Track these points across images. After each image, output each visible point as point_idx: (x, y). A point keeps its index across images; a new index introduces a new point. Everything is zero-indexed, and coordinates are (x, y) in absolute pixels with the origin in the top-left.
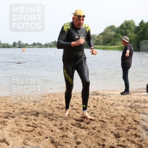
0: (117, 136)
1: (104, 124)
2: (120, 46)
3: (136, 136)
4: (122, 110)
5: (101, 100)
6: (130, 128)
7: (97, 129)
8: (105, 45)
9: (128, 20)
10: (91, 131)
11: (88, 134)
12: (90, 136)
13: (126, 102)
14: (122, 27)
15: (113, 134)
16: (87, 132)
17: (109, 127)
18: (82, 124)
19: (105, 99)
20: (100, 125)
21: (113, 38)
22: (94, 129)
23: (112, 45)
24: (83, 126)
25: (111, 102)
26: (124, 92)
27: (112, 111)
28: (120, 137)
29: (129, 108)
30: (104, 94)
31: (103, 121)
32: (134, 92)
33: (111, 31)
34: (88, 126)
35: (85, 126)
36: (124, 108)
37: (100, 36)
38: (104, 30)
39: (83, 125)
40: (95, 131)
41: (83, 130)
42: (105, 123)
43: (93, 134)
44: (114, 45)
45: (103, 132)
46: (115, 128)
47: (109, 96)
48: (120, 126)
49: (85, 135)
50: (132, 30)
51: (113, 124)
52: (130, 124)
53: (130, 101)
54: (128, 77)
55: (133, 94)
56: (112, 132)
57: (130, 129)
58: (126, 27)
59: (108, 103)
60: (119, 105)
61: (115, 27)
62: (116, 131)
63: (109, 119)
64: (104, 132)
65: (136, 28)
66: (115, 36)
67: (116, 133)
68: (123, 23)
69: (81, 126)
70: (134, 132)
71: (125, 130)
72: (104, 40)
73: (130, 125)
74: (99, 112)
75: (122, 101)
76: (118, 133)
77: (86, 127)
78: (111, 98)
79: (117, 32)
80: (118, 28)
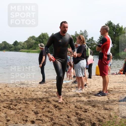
0: (36, 113)
1: (27, 105)
3: (49, 112)
4: (40, 95)
5: (25, 88)
6: (45, 107)
7: (22, 109)
8: (29, 49)
9: (44, 33)
10: (18, 111)
11: (16, 113)
12: (17, 114)
13: (43, 89)
14: (40, 37)
15: (34, 112)
16: (15, 112)
17: (31, 107)
18: (11, 106)
19: (28, 87)
20: (24, 106)
21: (34, 45)
22: (20, 110)
23: (33, 49)
24: (12, 108)
25: (33, 89)
26: (41, 82)
27: (33, 96)
28: (38, 114)
29: (45, 93)
31: (26, 103)
32: (48, 82)
33: (33, 40)
34: (16, 107)
35: (13, 108)
36: (41, 93)
37: (25, 43)
38: (27, 39)
39: (12, 107)
40: (21, 111)
41: (11, 110)
42: (28, 105)
43: (19, 113)
44: (35, 49)
45: (26, 111)
46: (35, 108)
48: (38, 106)
49: (13, 114)
50: (47, 40)
51: (33, 105)
52: (45, 104)
53: (45, 88)
54: (44, 72)
55: (48, 83)
56: (33, 111)
57: (45, 108)
58: (42, 37)
59: (30, 90)
60: (38, 91)
61: (35, 37)
62: (36, 110)
63: (31, 101)
64: (27, 111)
66: (35, 43)
67: (35, 111)
68: (41, 35)
69: (10, 108)
70: (47, 109)
71: (42, 108)
72: (28, 46)
73: (45, 105)
74: (24, 97)
75: (40, 89)
76: (37, 111)
77: (14, 109)
78: (33, 87)
79: (37, 40)
80: (37, 38)
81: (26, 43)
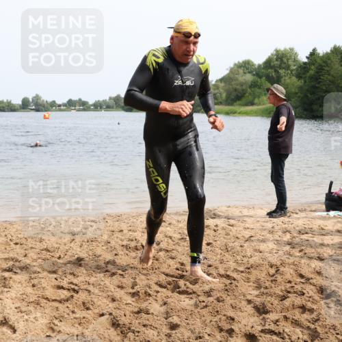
0: (261, 310)
1: (231, 283)
2: (264, 106)
3: (303, 309)
4: (271, 251)
5: (223, 228)
6: (289, 292)
7: (216, 294)
8: (231, 104)
9: (282, 49)
10: (201, 298)
11: (196, 306)
12: (199, 310)
13: (280, 233)
14: (268, 63)
15: (252, 305)
16: (192, 302)
17: (243, 290)
18: (181, 283)
19: (232, 226)
20: (222, 286)
21: (249, 89)
22: (209, 296)
23: (247, 104)
24: (183, 288)
25: (247, 234)
26: (274, 212)
27: (249, 254)
28: (267, 312)
29: (287, 248)
30: (230, 215)
31: (228, 277)
32: (298, 211)
33: (245, 73)
34: (196, 288)
35: (187, 288)
36: (275, 247)
37: (219, 84)
38: (228, 72)
39: (183, 286)
40: (211, 299)
41: (183, 297)
42: (233, 281)
43: (206, 306)
44: (252, 104)
45: (229, 300)
46: (256, 292)
47: (241, 219)
48: (266, 288)
49: (188, 307)
50: (292, 71)
51: (251, 284)
52: (290, 282)
53: (289, 232)
54: (283, 178)
55: (295, 215)
56: (249, 302)
57: (289, 295)
58: (279, 64)
59: (239, 236)
60: (263, 241)
61: (253, 65)
62: (259, 299)
63: (242, 272)
64: (231, 302)
65: (300, 67)
66: (254, 85)
67: (257, 303)
68: (272, 55)
69: (179, 287)
70: (299, 301)
71: (278, 296)
72: (229, 95)
73: (289, 285)
74: (219, 256)
75: (271, 232)
76: (263, 304)
77: (191, 291)
78: (247, 225)
79: (258, 75)
80: (259, 66)
81: (223, 84)
